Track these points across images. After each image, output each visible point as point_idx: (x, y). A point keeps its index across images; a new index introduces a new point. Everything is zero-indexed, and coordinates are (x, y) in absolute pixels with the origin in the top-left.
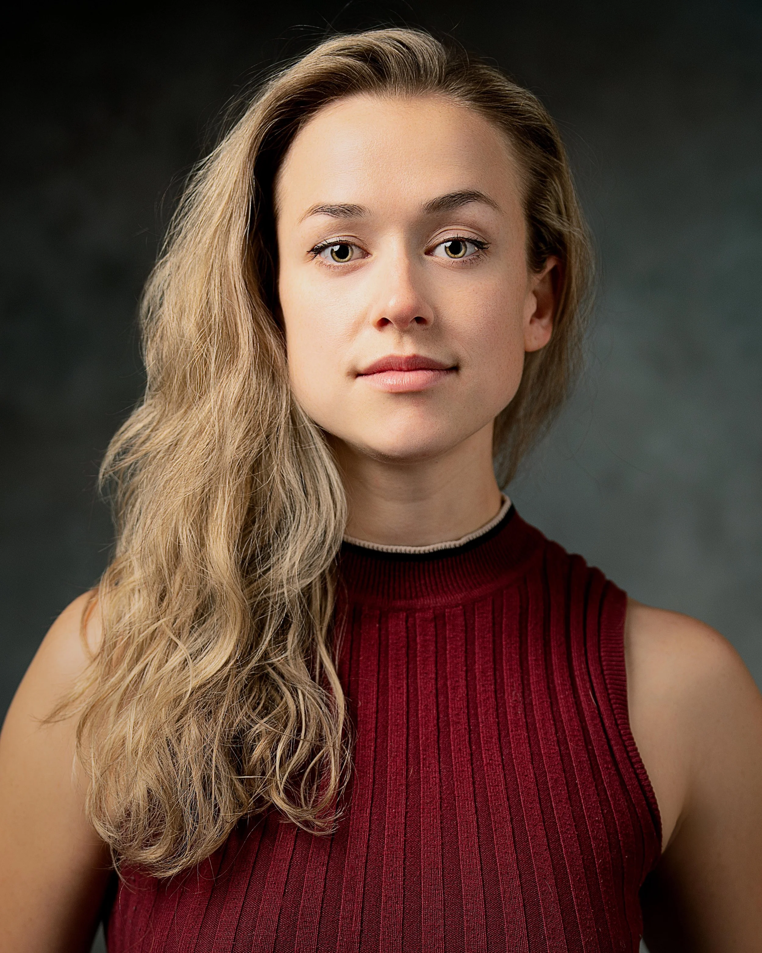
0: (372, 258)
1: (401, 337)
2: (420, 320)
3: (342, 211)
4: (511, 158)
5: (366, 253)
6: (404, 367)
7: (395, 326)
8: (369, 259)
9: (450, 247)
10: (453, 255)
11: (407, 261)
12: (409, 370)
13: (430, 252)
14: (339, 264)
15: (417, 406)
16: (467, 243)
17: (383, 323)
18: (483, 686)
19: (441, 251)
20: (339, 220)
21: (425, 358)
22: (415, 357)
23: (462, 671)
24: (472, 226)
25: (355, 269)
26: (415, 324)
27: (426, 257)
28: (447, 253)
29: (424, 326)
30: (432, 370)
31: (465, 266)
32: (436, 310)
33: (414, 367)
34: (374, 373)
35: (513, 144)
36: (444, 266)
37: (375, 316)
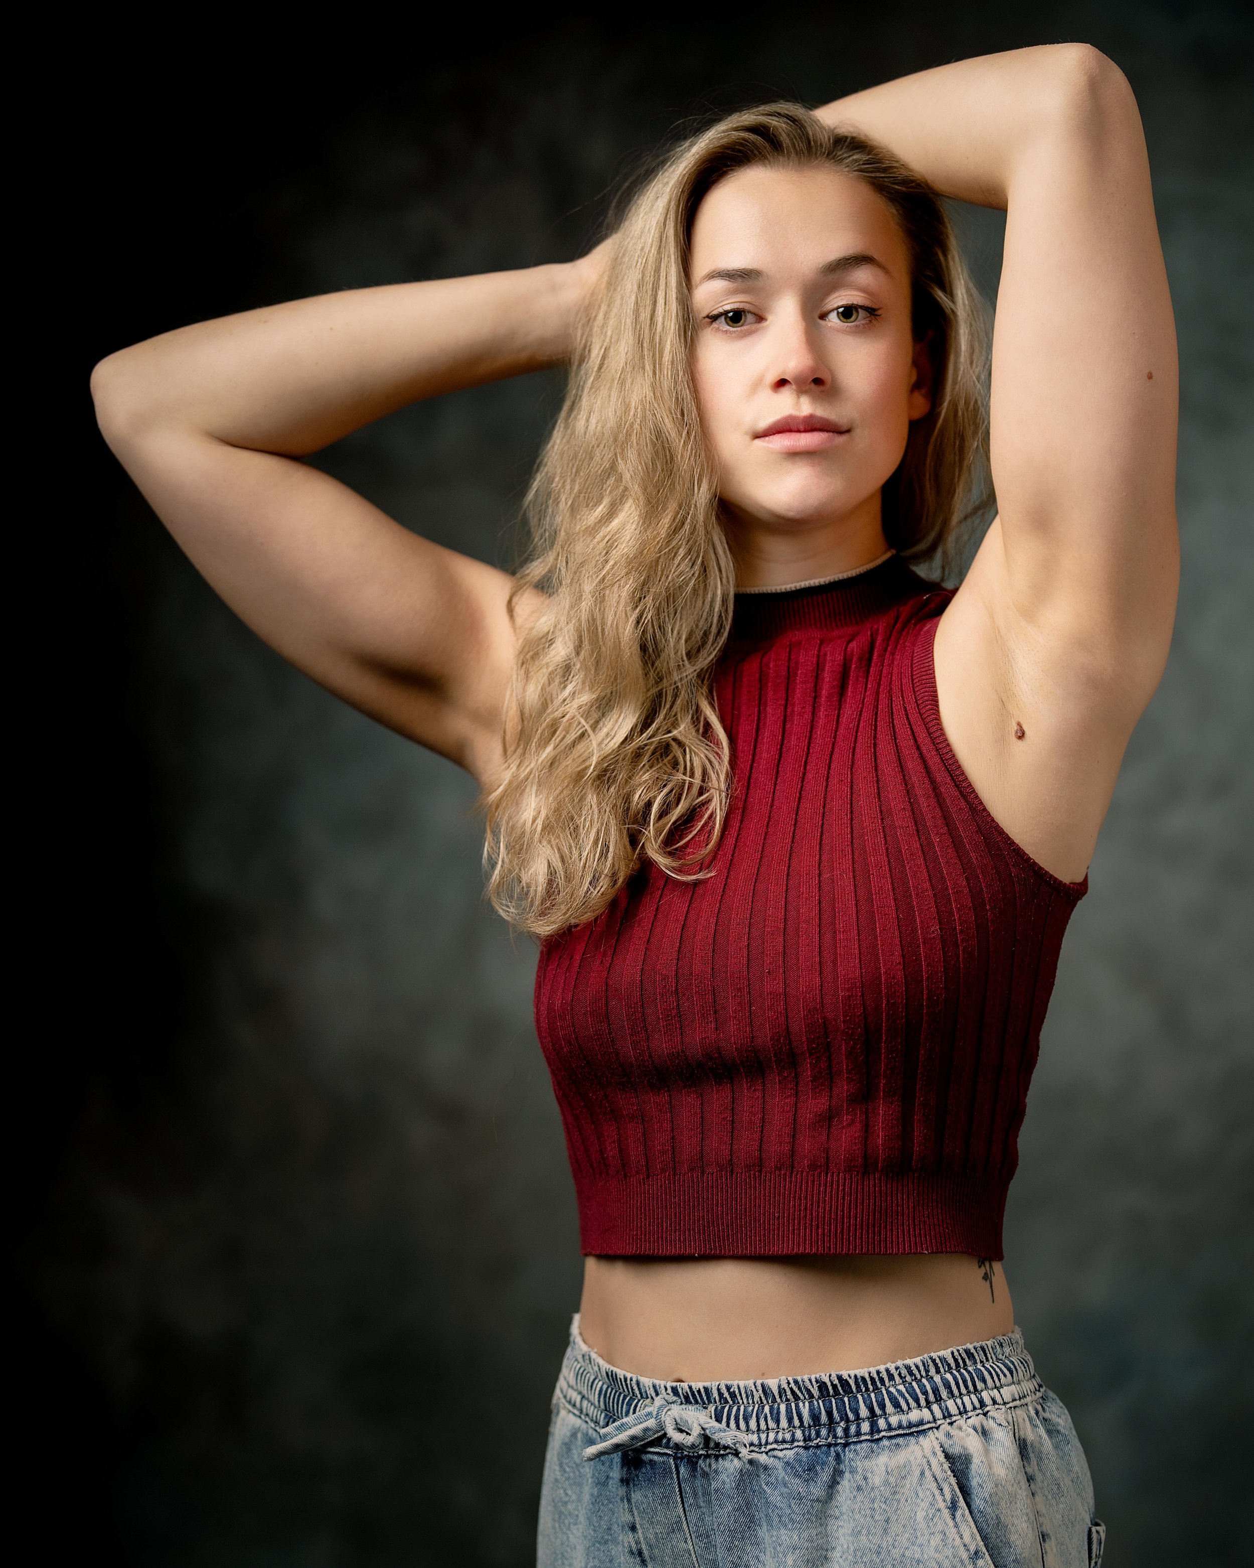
0: (768, 322)
1: (799, 398)
2: (818, 381)
3: (740, 276)
4: (897, 227)
5: (760, 318)
6: (802, 428)
7: (794, 387)
8: (764, 324)
9: (842, 313)
10: (845, 320)
11: (804, 324)
12: (806, 431)
13: (823, 316)
14: (735, 329)
15: (813, 466)
16: (859, 310)
17: (781, 383)
18: (826, 710)
19: (833, 316)
20: (735, 285)
21: (821, 418)
22: (811, 416)
23: (810, 697)
24: (864, 290)
25: (750, 333)
26: (813, 386)
27: (822, 322)
28: (839, 318)
29: (821, 388)
30: (827, 431)
31: (858, 332)
32: (831, 372)
33: (809, 428)
34: (774, 434)
35: (899, 214)
36: (838, 331)
37: (772, 377)
